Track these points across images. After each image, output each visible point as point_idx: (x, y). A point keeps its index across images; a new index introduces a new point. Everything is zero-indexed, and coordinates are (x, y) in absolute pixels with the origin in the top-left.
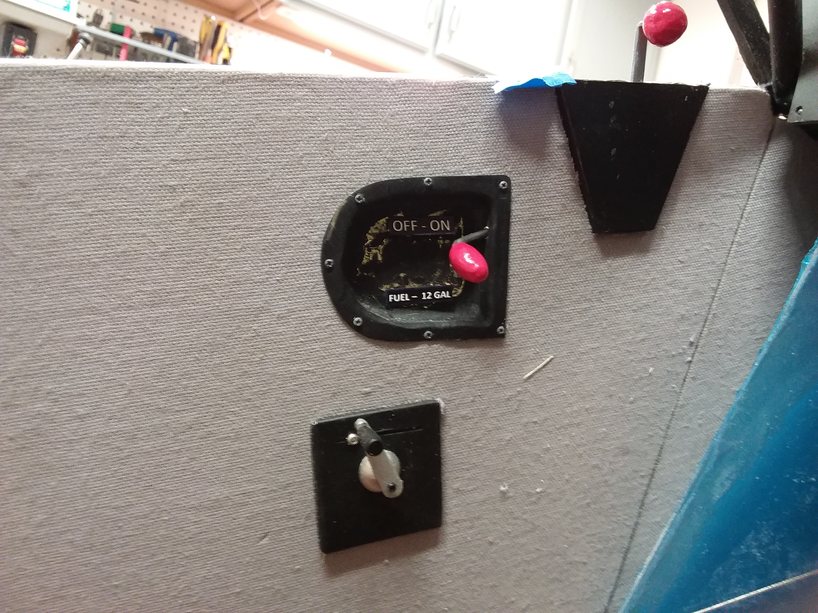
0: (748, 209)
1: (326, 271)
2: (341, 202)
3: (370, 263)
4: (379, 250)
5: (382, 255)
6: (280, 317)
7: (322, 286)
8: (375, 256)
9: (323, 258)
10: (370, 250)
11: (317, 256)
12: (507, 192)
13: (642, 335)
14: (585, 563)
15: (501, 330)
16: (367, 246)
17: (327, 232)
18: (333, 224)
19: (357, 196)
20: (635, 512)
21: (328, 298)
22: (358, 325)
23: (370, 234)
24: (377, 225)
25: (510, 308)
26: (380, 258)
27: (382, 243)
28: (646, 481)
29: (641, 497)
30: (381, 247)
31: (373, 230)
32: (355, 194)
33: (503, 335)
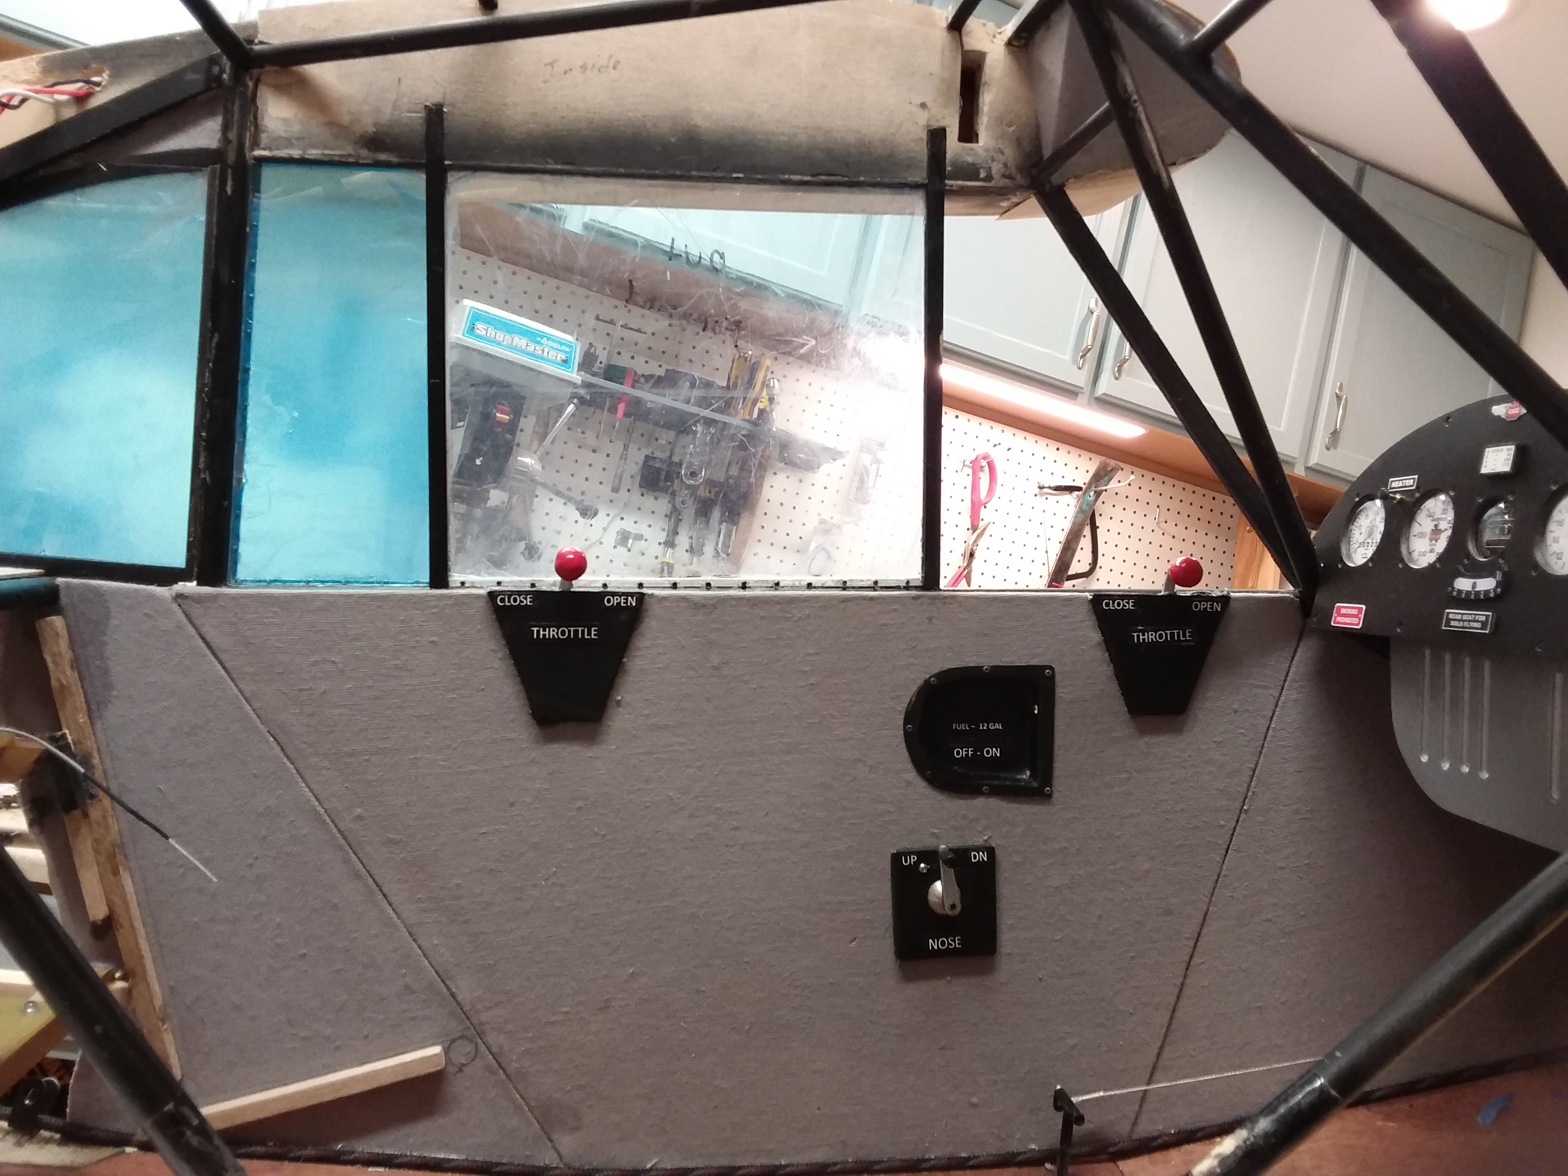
0: (1283, 698)
1: (907, 734)
2: (920, 682)
6: (871, 767)
7: (904, 744)
9: (905, 724)
11: (901, 722)
12: (1052, 678)
13: (1181, 806)
14: (1131, 1014)
15: (1048, 791)
17: (909, 705)
18: (914, 699)
19: (932, 679)
20: (1181, 972)
21: (907, 754)
22: (930, 777)
25: (1057, 773)
28: (1191, 943)
29: (1187, 958)
32: (930, 677)
33: (1050, 796)
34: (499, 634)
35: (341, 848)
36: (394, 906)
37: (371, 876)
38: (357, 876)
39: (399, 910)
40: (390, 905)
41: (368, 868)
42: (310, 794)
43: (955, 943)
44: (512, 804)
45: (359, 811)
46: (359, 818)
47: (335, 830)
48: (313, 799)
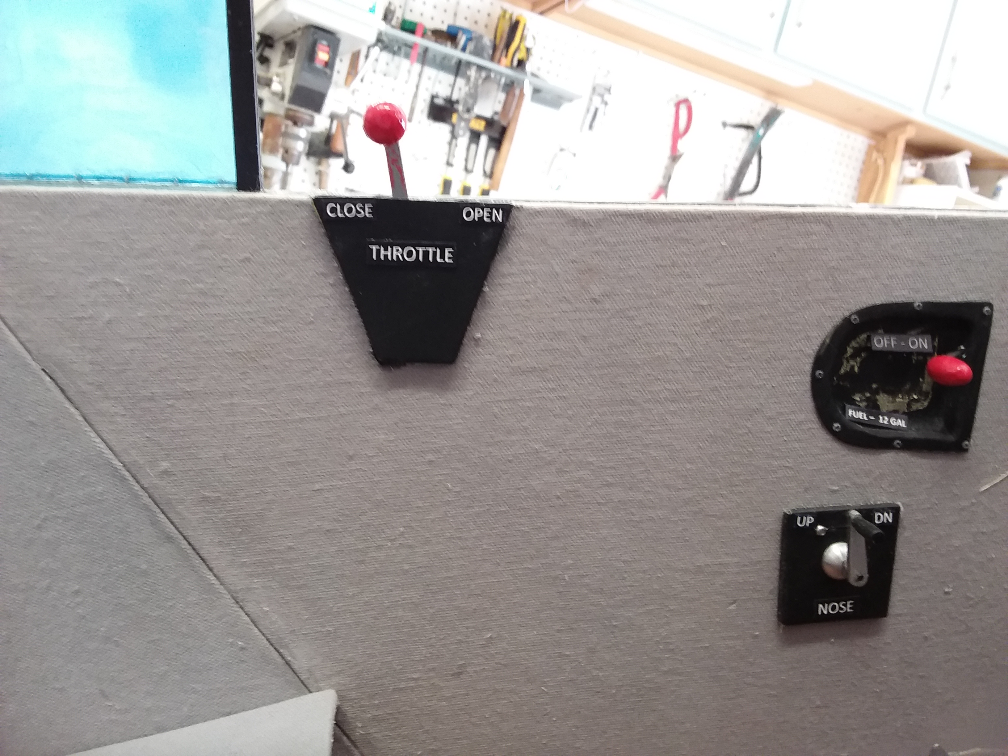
3: (847, 373)
4: (856, 362)
5: (859, 368)
6: (769, 418)
7: (809, 394)
8: (853, 367)
9: (814, 369)
10: (848, 362)
11: (808, 368)
12: (989, 316)
15: (966, 445)
16: (847, 358)
18: (828, 341)
19: (853, 317)
22: (837, 430)
23: (851, 348)
24: (858, 340)
26: (856, 369)
27: (860, 356)
30: (858, 359)
31: (854, 344)
32: (850, 316)
33: (966, 450)
34: (330, 253)
35: (146, 508)
36: (215, 571)
37: (185, 538)
38: (169, 539)
39: (222, 575)
40: (211, 570)
41: (181, 530)
42: (103, 445)
43: (848, 607)
44: (351, 458)
45: (165, 465)
46: (166, 473)
47: (137, 487)
48: (107, 451)
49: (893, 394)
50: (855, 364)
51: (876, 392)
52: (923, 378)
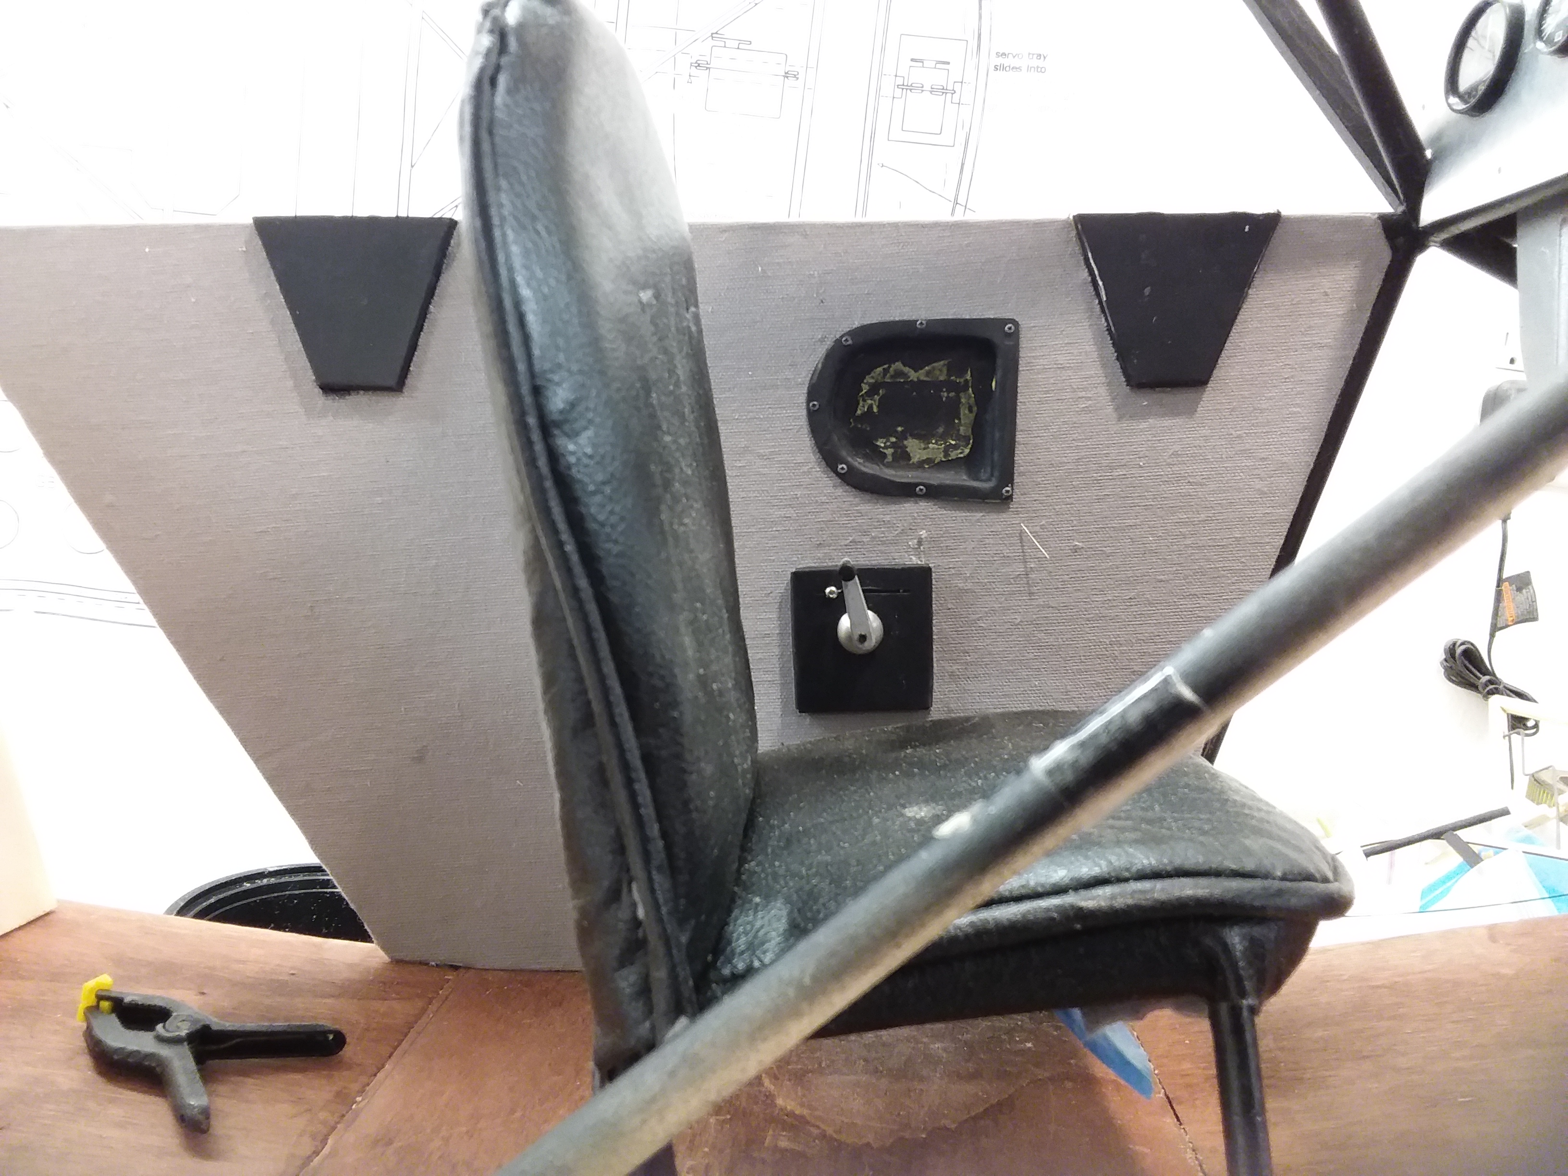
1: (811, 414)
2: (829, 343)
3: (864, 414)
4: (875, 401)
5: (878, 407)
7: (807, 428)
8: (871, 407)
9: (809, 400)
10: (864, 401)
11: (803, 398)
12: (1015, 336)
15: (1007, 491)
16: (862, 395)
17: (814, 374)
18: (820, 366)
21: (812, 443)
22: (843, 472)
23: (866, 384)
24: (872, 374)
25: (1019, 466)
26: (875, 410)
27: (878, 394)
30: (877, 398)
31: (869, 379)
32: (843, 337)
33: (1010, 498)
49: (925, 438)
50: (873, 402)
51: (903, 436)
52: (960, 419)
